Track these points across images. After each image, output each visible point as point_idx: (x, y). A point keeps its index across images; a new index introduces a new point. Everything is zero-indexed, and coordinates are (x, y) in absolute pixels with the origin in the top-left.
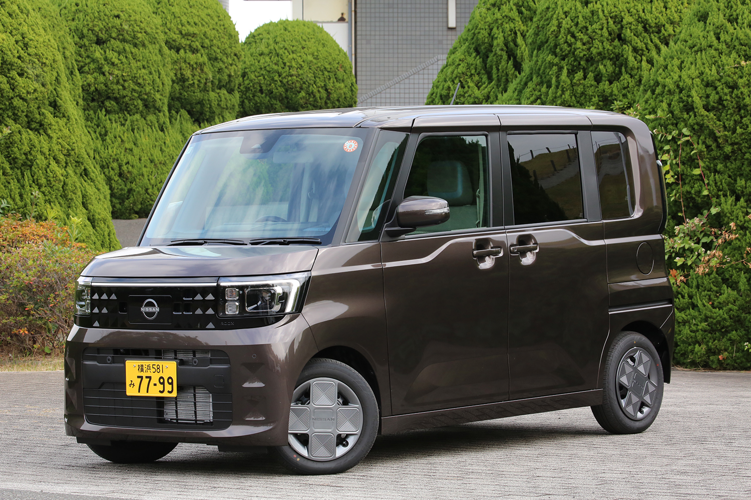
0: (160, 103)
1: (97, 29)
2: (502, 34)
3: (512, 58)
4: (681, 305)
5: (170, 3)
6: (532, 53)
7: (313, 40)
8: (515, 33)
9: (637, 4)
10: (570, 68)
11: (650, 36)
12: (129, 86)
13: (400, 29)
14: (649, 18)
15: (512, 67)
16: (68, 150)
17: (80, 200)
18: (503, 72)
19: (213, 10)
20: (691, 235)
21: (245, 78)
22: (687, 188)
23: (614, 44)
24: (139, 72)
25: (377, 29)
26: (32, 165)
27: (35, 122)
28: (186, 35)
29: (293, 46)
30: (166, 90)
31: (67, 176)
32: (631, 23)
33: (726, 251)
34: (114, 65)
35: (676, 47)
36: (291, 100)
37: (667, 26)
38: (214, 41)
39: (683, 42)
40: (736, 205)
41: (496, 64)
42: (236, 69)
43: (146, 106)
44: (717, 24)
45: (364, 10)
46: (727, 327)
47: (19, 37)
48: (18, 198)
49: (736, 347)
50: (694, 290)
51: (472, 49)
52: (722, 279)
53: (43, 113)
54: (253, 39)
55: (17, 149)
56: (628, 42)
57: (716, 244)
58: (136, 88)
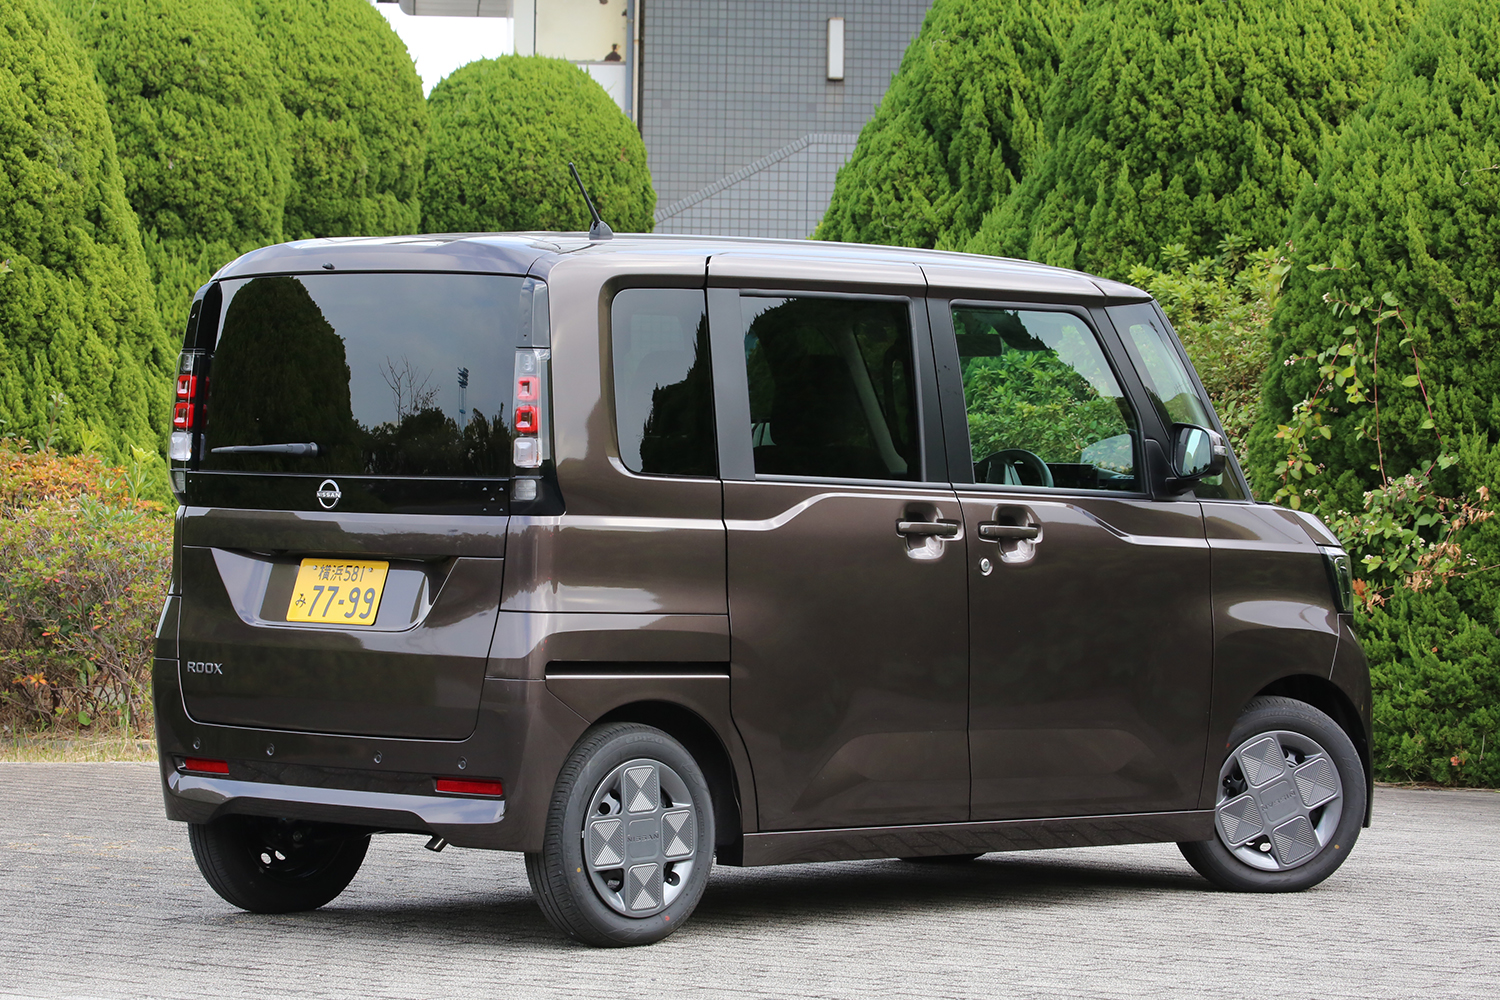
0: (269, 219)
1: (144, 65)
2: (980, 94)
3: (1000, 143)
4: (1375, 653)
5: (286, 16)
6: (1056, 132)
7: (569, 98)
8: (1009, 92)
9: (1273, 37)
10: (1134, 164)
11: (1299, 103)
12: (207, 183)
13: (730, 78)
14: (1298, 67)
15: (1000, 160)
16: (123, 310)
17: (145, 413)
18: (981, 169)
19: (372, 32)
20: (1396, 510)
21: (430, 172)
22: (1390, 414)
23: (1226, 117)
24: (228, 154)
25: (685, 78)
26: (50, 340)
27: (58, 251)
28: (317, 80)
29: (528, 109)
30: (280, 192)
31: (119, 364)
32: (1260, 77)
33: (1469, 544)
34: (177, 140)
35: (1370, 126)
36: (522, 217)
37: (1334, 83)
38: (374, 95)
39: (1383, 117)
40: (1489, 451)
41: (967, 154)
42: (414, 154)
43: (240, 224)
44: (1456, 82)
45: (658, 40)
46: (1469, 699)
47: (29, 78)
48: (20, 406)
49: (1486, 741)
50: (1401, 623)
51: (919, 122)
52: (1458, 601)
53: (74, 234)
54: (446, 94)
55: (20, 306)
56: (1255, 115)
57: (1447, 529)
58: (222, 187)
